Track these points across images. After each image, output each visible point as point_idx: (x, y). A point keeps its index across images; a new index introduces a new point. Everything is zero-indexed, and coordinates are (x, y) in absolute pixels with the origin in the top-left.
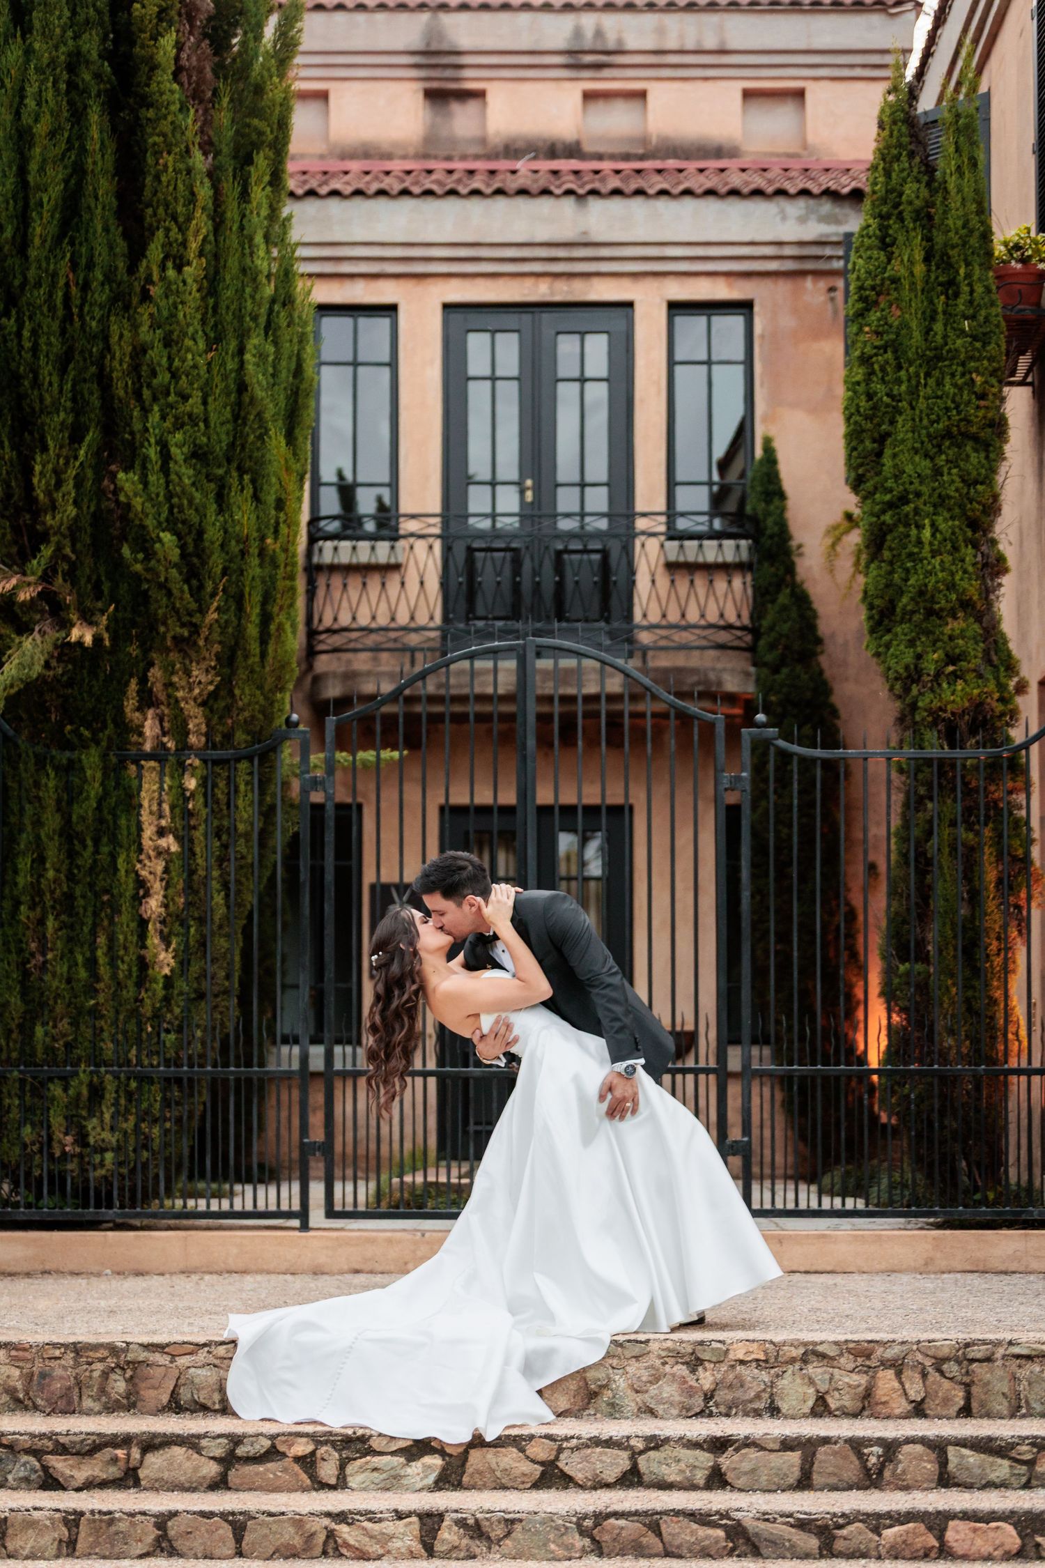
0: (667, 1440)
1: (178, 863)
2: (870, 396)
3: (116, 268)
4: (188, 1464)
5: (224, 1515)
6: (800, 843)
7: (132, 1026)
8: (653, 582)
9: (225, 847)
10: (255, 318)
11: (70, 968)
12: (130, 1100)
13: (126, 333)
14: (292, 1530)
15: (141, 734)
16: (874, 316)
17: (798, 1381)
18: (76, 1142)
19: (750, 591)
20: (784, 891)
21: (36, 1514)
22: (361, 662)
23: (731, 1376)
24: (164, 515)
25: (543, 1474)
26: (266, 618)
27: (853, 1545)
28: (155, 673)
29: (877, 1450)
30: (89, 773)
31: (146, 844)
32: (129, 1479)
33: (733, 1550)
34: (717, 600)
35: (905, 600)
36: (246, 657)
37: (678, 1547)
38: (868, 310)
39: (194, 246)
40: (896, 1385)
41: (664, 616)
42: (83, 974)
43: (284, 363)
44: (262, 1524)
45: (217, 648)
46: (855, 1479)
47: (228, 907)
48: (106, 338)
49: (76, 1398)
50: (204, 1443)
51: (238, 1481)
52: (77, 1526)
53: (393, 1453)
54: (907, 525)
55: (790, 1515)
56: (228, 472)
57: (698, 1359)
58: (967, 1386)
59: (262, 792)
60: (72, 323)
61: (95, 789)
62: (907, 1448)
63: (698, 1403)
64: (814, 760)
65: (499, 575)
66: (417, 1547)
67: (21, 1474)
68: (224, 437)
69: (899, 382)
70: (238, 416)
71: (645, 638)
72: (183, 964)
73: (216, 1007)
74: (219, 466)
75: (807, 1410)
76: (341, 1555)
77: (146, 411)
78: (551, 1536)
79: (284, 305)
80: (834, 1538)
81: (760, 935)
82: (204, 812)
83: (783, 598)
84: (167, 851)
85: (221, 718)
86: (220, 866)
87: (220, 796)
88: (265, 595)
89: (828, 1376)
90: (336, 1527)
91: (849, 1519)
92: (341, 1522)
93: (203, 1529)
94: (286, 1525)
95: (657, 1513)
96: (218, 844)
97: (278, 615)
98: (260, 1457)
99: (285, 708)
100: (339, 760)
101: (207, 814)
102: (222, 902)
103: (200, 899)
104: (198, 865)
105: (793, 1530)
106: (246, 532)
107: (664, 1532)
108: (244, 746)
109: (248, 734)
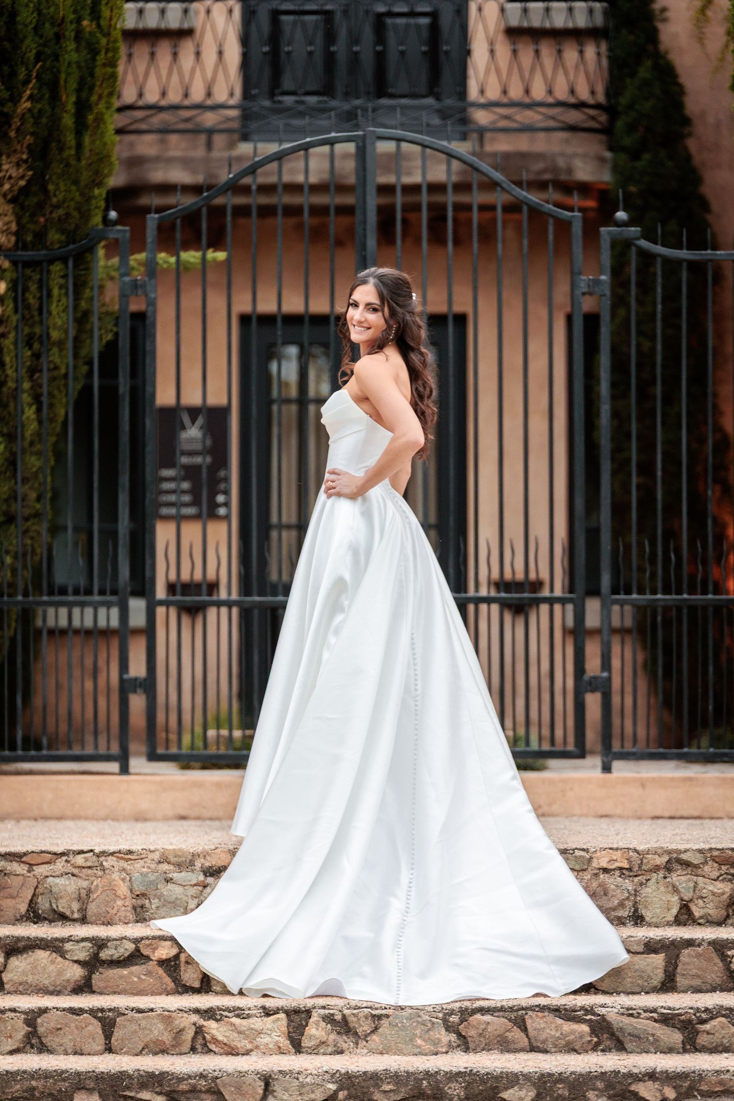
4: (52, 968)
5: (93, 1012)
6: (664, 358)
8: (492, 52)
9: (37, 356)
14: (161, 1026)
17: (662, 889)
19: (605, 63)
20: (646, 415)
22: (146, 145)
23: (594, 884)
26: (82, 107)
27: (716, 1039)
33: (597, 1044)
34: (566, 73)
36: (61, 150)
37: (544, 1042)
41: (505, 92)
44: (131, 1020)
45: (29, 139)
46: (718, 981)
47: (40, 422)
50: (68, 946)
51: (102, 985)
55: (654, 1011)
59: (77, 296)
64: (679, 262)
65: (311, 44)
66: (285, 1043)
71: (482, 117)
73: (26, 532)
75: (671, 918)
76: (211, 1051)
78: (418, 1032)
80: (698, 1032)
81: (621, 467)
82: (14, 319)
83: (644, 72)
85: (33, 215)
86: (31, 377)
87: (32, 301)
88: (82, 83)
89: (692, 885)
90: (205, 1023)
91: (712, 1014)
92: (209, 1019)
93: (73, 1025)
94: (155, 1021)
95: (523, 1009)
96: (29, 353)
97: (97, 104)
98: (124, 960)
99: (102, 204)
100: (161, 262)
101: (18, 321)
102: (33, 416)
103: (10, 414)
104: (7, 376)
105: (657, 1025)
106: (61, 13)
107: (529, 1027)
108: (57, 246)
109: (63, 234)
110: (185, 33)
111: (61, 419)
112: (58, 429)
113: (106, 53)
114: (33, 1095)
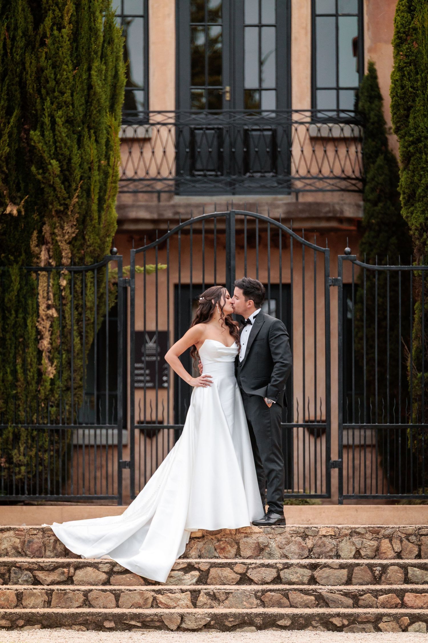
0: (292, 565)
1: (57, 322)
2: (403, 87)
3: (28, 29)
4: (94, 574)
5: (111, 591)
7: (34, 404)
8: (303, 150)
9: (80, 314)
10: (96, 53)
11: (4, 374)
12: (33, 441)
13: (33, 61)
14: (139, 597)
15: (38, 258)
16: (405, 47)
17: (348, 544)
18: (6, 462)
21: (35, 591)
23: (320, 542)
24: (52, 152)
25: (241, 578)
26: (101, 201)
27: (367, 602)
28: (46, 228)
29: (379, 568)
30: (13, 278)
31: (41, 312)
32: (70, 580)
33: (318, 605)
34: (340, 162)
35: (420, 190)
36: (91, 220)
37: (296, 603)
38: (402, 43)
39: (67, 18)
40: (389, 545)
41: (309, 171)
42: (10, 378)
43: (109, 73)
44: (127, 594)
45: (77, 215)
46: (370, 580)
47: (82, 344)
48: (24, 64)
49: (43, 551)
50: (100, 566)
51: (114, 581)
52: (51, 595)
53: (178, 570)
54: (421, 153)
55: (342, 591)
56: (83, 129)
57: (306, 535)
58: (419, 546)
59: (99, 287)
60: (7, 57)
61: (16, 286)
62: (391, 568)
63: (306, 553)
65: (210, 147)
66: (190, 604)
67: (25, 579)
68: (81, 112)
69: (417, 81)
70: (88, 102)
72: (60, 373)
73: (75, 394)
74: (79, 126)
75: (352, 556)
76: (159, 607)
77: (43, 100)
78: (244, 599)
79: (109, 43)
80: (359, 600)
82: (70, 297)
84: (52, 317)
85: (78, 250)
86: (78, 323)
87: (78, 289)
88: (101, 189)
89: (360, 542)
90: (157, 596)
91: (365, 592)
92: (159, 594)
93: (103, 596)
94: (137, 595)
95: (287, 590)
96: (77, 313)
97: (108, 200)
98: (124, 571)
99: (110, 245)
100: (136, 270)
101: (71, 298)
102: (79, 342)
103: (68, 340)
104: (67, 323)
105: (342, 597)
106: (92, 158)
107: (290, 597)
108: (90, 264)
109: (92, 258)
110: (147, 140)
111: (91, 342)
112: (90, 347)
113: (112, 177)
114: (87, 623)
